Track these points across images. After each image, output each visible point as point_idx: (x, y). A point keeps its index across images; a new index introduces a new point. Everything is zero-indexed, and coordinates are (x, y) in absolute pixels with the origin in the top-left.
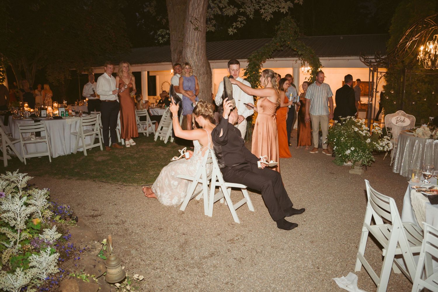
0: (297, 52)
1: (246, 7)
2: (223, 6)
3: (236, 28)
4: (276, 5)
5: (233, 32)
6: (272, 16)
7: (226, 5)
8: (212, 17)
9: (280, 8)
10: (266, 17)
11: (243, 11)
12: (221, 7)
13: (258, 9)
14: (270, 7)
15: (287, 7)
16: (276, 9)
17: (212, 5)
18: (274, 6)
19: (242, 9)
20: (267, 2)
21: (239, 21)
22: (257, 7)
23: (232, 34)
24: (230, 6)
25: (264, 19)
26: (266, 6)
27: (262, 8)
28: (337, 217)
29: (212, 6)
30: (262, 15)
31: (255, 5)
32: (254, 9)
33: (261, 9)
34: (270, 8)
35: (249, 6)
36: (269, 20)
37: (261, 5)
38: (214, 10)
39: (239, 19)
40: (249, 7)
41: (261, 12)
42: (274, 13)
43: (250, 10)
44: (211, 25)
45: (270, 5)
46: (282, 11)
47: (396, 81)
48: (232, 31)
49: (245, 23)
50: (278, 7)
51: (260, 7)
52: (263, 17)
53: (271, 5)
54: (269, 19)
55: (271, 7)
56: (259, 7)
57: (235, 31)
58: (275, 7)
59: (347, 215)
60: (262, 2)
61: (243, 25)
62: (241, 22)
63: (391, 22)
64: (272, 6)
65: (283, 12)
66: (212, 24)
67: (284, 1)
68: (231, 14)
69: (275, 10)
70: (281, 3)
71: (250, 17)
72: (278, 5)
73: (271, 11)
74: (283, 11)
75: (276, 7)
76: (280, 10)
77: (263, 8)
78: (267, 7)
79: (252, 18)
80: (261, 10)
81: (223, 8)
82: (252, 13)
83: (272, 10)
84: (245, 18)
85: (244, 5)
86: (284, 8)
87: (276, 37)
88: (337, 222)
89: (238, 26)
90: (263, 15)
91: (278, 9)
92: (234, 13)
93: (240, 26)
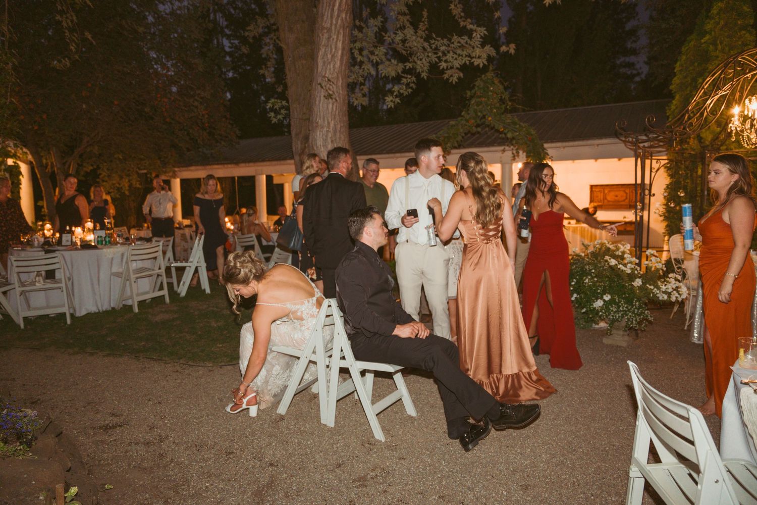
0: (505, 134)
1: (416, 59)
2: (378, 59)
3: (400, 95)
4: (465, 52)
5: (394, 102)
6: (461, 75)
7: (383, 58)
8: (361, 79)
9: (472, 58)
10: (451, 76)
11: (411, 67)
12: (375, 61)
13: (435, 61)
14: (455, 56)
15: (485, 56)
16: (466, 60)
17: (359, 58)
18: (462, 56)
19: (410, 62)
20: (450, 49)
21: (403, 84)
22: (434, 59)
23: (393, 106)
24: (390, 60)
25: (448, 79)
26: (449, 56)
27: (442, 60)
28: (579, 432)
29: (358, 60)
30: (443, 72)
31: (430, 54)
32: (430, 62)
33: (440, 61)
34: (456, 59)
35: (421, 57)
36: (456, 82)
37: (440, 54)
38: (364, 69)
39: (404, 80)
40: (421, 60)
41: (441, 68)
42: (463, 68)
43: (422, 65)
44: (360, 94)
45: (456, 53)
46: (476, 64)
47: (689, 175)
48: (392, 101)
49: (414, 87)
50: (469, 56)
51: (439, 58)
52: (446, 76)
53: (458, 53)
54: (457, 80)
55: (457, 56)
56: (436, 57)
57: (398, 100)
58: (464, 56)
59: (599, 429)
60: (443, 48)
61: (410, 90)
62: (408, 85)
63: (675, 71)
64: (459, 55)
65: (478, 65)
66: (363, 92)
67: (479, 46)
68: (393, 74)
69: (463, 62)
70: (473, 48)
71: (422, 76)
72: (470, 52)
73: (457, 64)
74: (478, 63)
75: (466, 56)
76: (472, 61)
77: (444, 59)
78: (451, 58)
79: (425, 77)
80: (440, 64)
81: (377, 64)
82: (425, 68)
83: (459, 62)
84: (414, 79)
85: (411, 57)
86: (479, 57)
87: (468, 110)
88: (578, 444)
89: (401, 91)
90: (446, 73)
91: (469, 59)
92: (398, 73)
93: (405, 93)
